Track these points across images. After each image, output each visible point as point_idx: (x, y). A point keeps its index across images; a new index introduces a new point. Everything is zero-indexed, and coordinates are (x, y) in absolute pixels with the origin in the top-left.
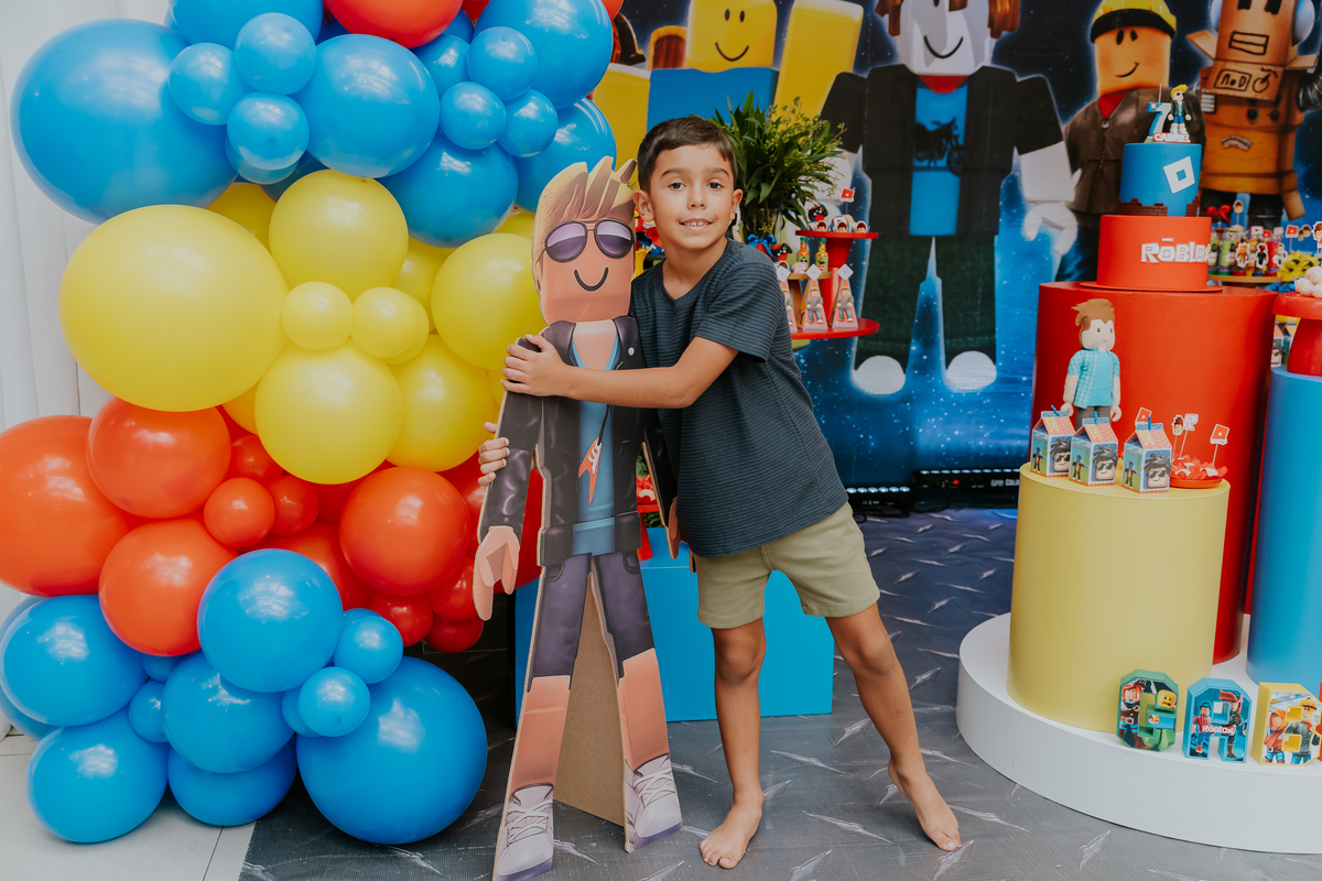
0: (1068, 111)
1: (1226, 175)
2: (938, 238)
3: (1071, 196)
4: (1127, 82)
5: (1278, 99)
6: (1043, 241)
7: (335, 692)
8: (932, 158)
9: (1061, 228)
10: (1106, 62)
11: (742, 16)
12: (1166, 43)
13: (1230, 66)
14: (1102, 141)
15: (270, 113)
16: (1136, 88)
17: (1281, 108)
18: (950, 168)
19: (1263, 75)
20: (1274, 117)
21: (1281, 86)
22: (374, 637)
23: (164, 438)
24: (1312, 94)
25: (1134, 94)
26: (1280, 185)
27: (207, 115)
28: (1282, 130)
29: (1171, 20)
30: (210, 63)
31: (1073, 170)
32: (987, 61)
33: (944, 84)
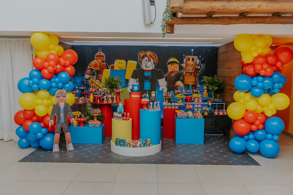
0: (165, 74)
1: (188, 82)
2: (148, 90)
3: (166, 85)
4: (173, 70)
5: (195, 72)
6: (162, 91)
7: (39, 135)
8: (147, 80)
9: (165, 89)
10: (170, 68)
11: (122, 63)
12: (178, 65)
13: (187, 68)
14: (170, 78)
15: (35, 86)
16: (174, 71)
17: (195, 73)
18: (149, 81)
19: (192, 69)
20: (194, 74)
21: (195, 71)
22: (44, 130)
23: (29, 112)
24: (199, 72)
25: (174, 72)
26: (196, 83)
27: (31, 86)
28: (196, 76)
29: (179, 62)
30: (31, 82)
31: (166, 82)
32: (154, 68)
33: (148, 71)
